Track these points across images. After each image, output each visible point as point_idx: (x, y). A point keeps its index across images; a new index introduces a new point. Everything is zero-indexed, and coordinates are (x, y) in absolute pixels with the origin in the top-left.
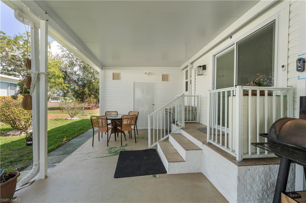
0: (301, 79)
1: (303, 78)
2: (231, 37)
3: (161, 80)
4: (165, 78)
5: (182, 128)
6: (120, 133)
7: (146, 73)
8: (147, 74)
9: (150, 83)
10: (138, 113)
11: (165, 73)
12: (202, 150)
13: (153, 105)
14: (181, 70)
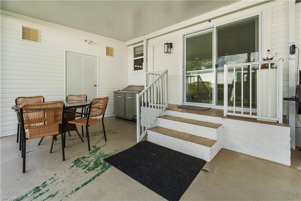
0: (292, 59)
1: (294, 59)
2: (210, 21)
3: (105, 54)
4: (109, 52)
5: (166, 109)
6: (68, 132)
7: (86, 40)
8: (88, 42)
9: (91, 56)
10: (87, 96)
11: (109, 46)
12: (222, 125)
13: (95, 86)
14: (126, 46)
